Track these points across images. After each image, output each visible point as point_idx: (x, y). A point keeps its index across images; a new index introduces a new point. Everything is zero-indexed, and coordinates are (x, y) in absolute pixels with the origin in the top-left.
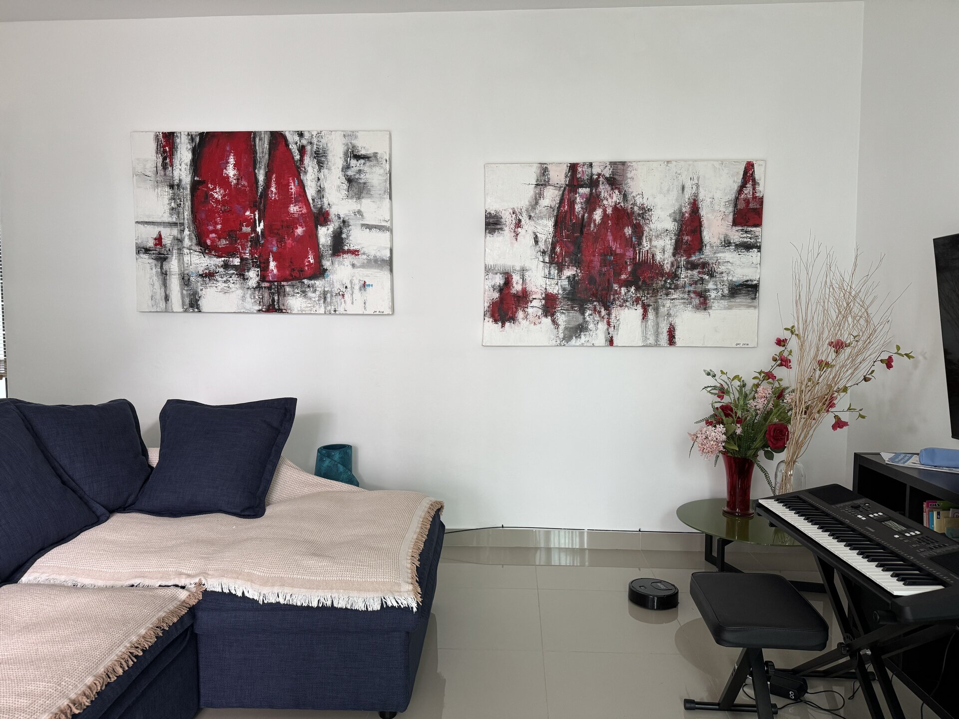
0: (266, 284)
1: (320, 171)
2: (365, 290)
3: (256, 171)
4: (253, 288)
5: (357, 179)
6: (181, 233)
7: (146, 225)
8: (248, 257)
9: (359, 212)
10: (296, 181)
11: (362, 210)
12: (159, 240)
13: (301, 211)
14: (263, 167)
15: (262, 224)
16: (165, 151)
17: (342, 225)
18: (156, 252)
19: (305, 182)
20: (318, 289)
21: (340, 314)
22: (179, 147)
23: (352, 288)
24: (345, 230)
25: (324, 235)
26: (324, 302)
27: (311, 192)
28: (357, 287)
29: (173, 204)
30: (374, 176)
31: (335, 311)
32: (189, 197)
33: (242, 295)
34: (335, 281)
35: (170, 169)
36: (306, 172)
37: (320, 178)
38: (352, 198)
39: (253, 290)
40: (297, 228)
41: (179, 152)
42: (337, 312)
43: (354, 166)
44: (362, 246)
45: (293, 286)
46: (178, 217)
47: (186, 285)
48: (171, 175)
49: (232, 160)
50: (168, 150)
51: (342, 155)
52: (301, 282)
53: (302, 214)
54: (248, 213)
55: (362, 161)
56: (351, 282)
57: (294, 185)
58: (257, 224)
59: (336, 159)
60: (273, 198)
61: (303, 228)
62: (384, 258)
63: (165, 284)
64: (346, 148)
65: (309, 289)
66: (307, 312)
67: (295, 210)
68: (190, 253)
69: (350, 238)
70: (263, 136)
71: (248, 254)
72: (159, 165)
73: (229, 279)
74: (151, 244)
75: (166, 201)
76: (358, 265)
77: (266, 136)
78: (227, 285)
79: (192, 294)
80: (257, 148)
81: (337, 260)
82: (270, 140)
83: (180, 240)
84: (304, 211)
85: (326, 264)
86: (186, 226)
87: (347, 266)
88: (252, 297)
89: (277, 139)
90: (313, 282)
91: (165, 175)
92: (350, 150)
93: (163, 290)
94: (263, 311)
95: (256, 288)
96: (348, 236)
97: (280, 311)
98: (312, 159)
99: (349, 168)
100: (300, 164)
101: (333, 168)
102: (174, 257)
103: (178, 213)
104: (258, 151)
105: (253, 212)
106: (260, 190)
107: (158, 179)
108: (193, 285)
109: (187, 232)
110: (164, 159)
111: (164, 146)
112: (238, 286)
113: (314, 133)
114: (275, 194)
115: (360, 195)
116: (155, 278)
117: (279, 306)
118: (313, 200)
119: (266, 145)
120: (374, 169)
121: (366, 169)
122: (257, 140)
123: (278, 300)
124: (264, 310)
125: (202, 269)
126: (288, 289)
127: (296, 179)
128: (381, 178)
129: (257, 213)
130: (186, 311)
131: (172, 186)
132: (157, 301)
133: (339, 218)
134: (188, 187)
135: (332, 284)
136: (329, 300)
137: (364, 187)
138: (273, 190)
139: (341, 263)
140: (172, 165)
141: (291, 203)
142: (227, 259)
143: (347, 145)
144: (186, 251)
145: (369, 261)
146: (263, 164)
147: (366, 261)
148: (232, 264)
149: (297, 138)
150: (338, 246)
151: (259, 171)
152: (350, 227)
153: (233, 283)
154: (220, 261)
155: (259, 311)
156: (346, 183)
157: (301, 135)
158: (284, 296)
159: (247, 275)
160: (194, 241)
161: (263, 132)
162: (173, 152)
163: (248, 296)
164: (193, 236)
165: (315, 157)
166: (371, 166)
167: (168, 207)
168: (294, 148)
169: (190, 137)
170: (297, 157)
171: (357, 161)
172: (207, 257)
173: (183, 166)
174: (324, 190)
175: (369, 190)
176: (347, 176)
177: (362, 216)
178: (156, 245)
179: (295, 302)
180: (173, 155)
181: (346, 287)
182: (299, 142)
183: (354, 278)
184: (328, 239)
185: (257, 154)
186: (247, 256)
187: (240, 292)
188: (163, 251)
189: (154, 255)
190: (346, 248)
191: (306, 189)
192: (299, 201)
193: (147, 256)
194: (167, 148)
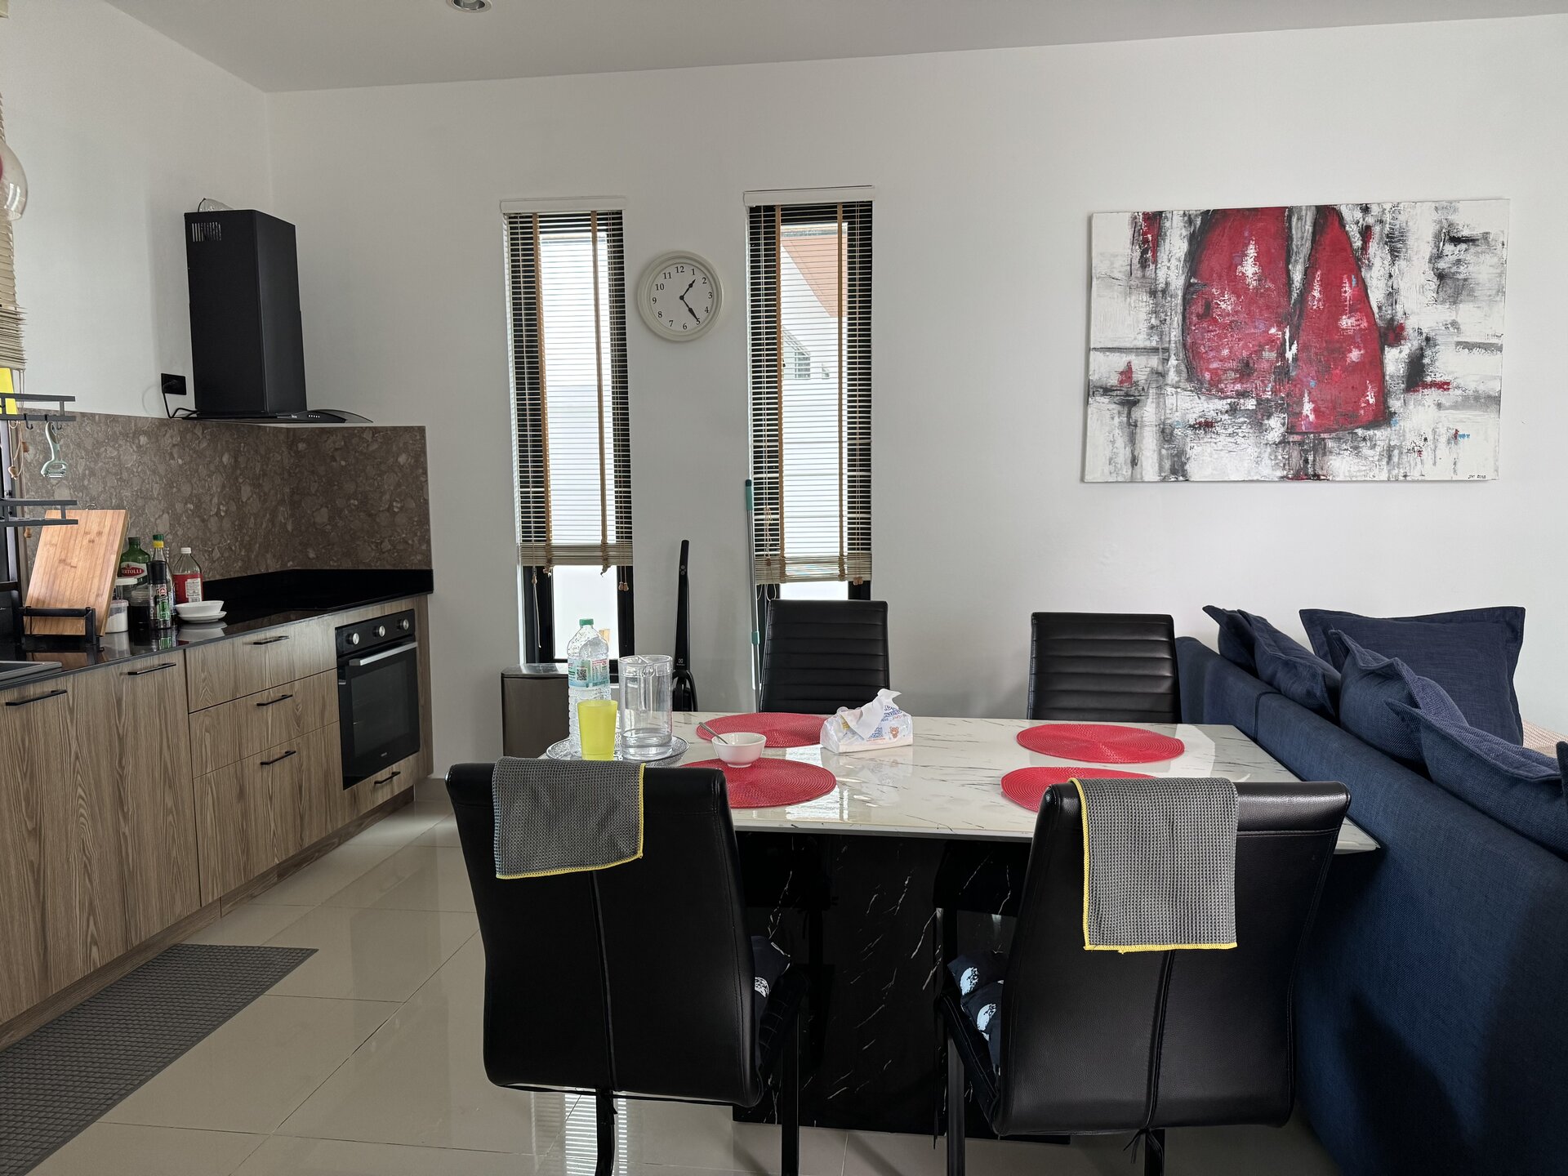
0: (1297, 438)
1: (1393, 263)
2: (1456, 444)
3: (1290, 267)
4: (1274, 443)
5: (1454, 274)
6: (1163, 363)
7: (1108, 353)
8: (1270, 397)
9: (1454, 324)
10: (1354, 280)
11: (1459, 320)
12: (1127, 373)
13: (1359, 325)
14: (1301, 260)
15: (1294, 347)
16: (1146, 241)
17: (1424, 344)
18: (1122, 393)
19: (1368, 282)
20: (1378, 443)
21: (1413, 481)
22: (1168, 234)
23: (1435, 440)
24: (1428, 352)
25: (1395, 360)
26: (1388, 463)
27: (1376, 296)
28: (1443, 439)
29: (1154, 321)
30: (1478, 267)
31: (1405, 476)
32: (1180, 309)
33: (1256, 454)
34: (1407, 430)
35: (1152, 267)
36: (1370, 267)
37: (1392, 274)
38: (1444, 302)
39: (1274, 446)
40: (1350, 351)
41: (1167, 241)
42: (1408, 478)
43: (1450, 255)
44: (1456, 375)
45: (1340, 439)
46: (1161, 339)
47: (1167, 441)
48: (1153, 276)
49: (1252, 251)
50: (1150, 238)
51: (1430, 238)
52: (1352, 433)
53: (1361, 329)
54: (1273, 331)
55: (1463, 246)
56: (1434, 431)
57: (1351, 286)
58: (1288, 347)
59: (1420, 244)
60: (1315, 307)
61: (1360, 350)
62: (1491, 393)
63: (1132, 439)
64: (1438, 227)
65: (1364, 444)
66: (1359, 479)
67: (1349, 324)
68: (1177, 393)
69: (1437, 364)
70: (1304, 213)
71: (1270, 393)
72: (1136, 261)
73: (1237, 431)
74: (1114, 381)
75: (1143, 316)
76: (1447, 404)
77: (1308, 213)
78: (1232, 440)
79: (1176, 455)
80: (1294, 232)
81: (1412, 397)
82: (1316, 219)
83: (1162, 375)
84: (1364, 324)
85: (1395, 404)
86: (1172, 353)
87: (1429, 406)
88: (1273, 458)
89: (1327, 217)
90: (1371, 432)
91: (1144, 276)
92: (1444, 231)
93: (1128, 450)
94: (1288, 478)
95: (1280, 443)
96: (1433, 361)
97: (1316, 477)
98: (1381, 245)
99: (1441, 257)
100: (1362, 254)
101: (1414, 258)
102: (1150, 400)
103: (1161, 335)
104: (1294, 236)
105: (1280, 328)
106: (1294, 296)
107: (1132, 282)
108: (1178, 442)
109: (1173, 362)
110: (1144, 252)
111: (1145, 234)
112: (1252, 440)
113: (1388, 207)
114: (1319, 300)
115: (1457, 297)
116: (1117, 431)
117: (1315, 470)
118: (1380, 308)
119: (1309, 227)
120: (1482, 257)
121: (1469, 257)
122: (1294, 220)
123: (1314, 461)
124: (1290, 476)
125: (1195, 416)
126: (1330, 444)
127: (1353, 276)
128: (1492, 270)
129: (1287, 331)
130: (1164, 480)
131: (1153, 293)
132: (1119, 466)
133: (1421, 333)
134: (1180, 293)
135: (1402, 435)
136: (1395, 459)
137: (1463, 285)
138: (1315, 294)
139: (1418, 403)
140: (1155, 262)
141: (1343, 313)
142: (1236, 400)
143: (1440, 222)
144: (1169, 390)
145: (1466, 398)
146: (1302, 256)
147: (1460, 399)
148: (1243, 408)
149: (1358, 215)
150: (1416, 376)
151: (1294, 266)
152: (1438, 347)
153: (1243, 437)
154: (1223, 405)
155: (1282, 477)
156: (1435, 280)
157: (1366, 209)
158: (1324, 454)
159: (1266, 425)
160: (1184, 375)
161: (1304, 208)
162: (1158, 242)
163: (1266, 455)
164: (1183, 367)
165: (1386, 243)
166: (1477, 254)
167: (1146, 325)
168: (1353, 231)
169: (1186, 218)
170: (1358, 243)
171: (1455, 245)
172: (1203, 398)
173: (1173, 261)
174: (1397, 291)
175: (1472, 290)
176: (1438, 269)
177: (1458, 329)
178: (1121, 382)
179: (1341, 463)
180: (1157, 246)
181: (1426, 439)
182: (1361, 221)
183: (1440, 425)
184: (1401, 366)
185: (1292, 241)
186: (1268, 395)
187: (1252, 451)
188: (1133, 391)
189: (1118, 398)
190: (1429, 379)
191: (1369, 291)
192: (1357, 311)
193: (1105, 400)
194: (1150, 236)
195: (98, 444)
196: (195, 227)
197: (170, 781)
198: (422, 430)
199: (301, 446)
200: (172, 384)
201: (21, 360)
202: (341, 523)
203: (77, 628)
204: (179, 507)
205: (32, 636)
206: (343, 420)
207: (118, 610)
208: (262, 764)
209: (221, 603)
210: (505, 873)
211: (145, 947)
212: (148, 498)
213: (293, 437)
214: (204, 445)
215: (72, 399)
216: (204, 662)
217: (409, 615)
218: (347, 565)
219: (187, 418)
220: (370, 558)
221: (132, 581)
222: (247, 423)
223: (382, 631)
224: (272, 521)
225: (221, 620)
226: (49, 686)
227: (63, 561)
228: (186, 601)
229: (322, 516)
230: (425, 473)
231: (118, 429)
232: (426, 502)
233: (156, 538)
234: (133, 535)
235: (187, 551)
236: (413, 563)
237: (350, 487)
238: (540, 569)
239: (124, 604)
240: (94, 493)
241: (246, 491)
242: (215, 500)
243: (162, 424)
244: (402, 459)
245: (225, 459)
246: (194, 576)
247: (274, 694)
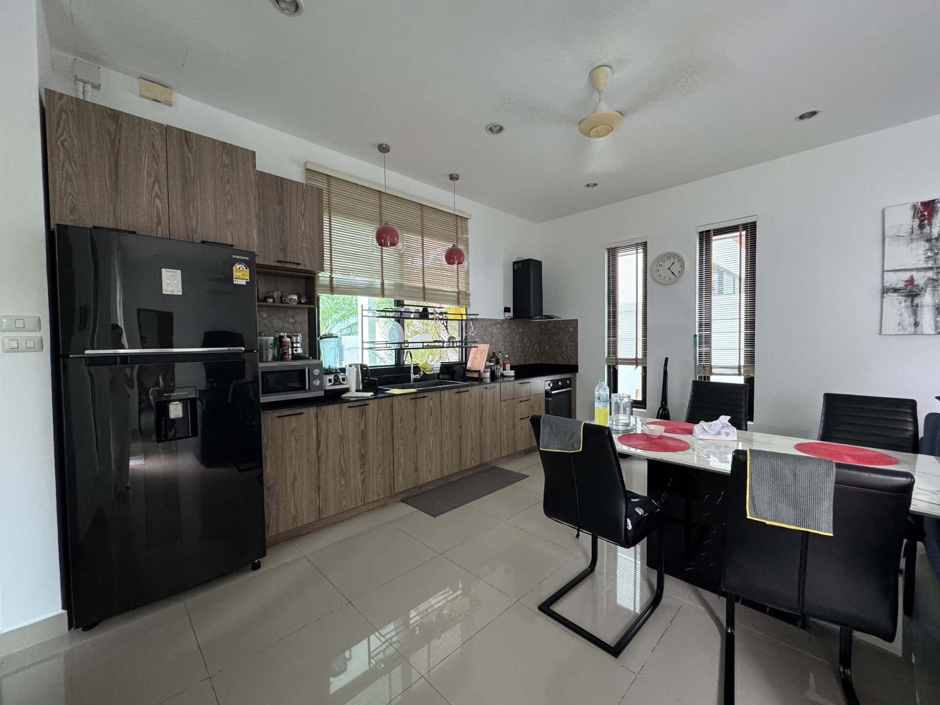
7: (897, 272)
12: (911, 281)
16: (923, 216)
18: (907, 291)
22: (939, 210)
29: (929, 254)
35: (928, 228)
41: (939, 213)
46: (935, 262)
48: (929, 232)
63: (915, 314)
72: (916, 226)
74: (901, 285)
75: (922, 252)
91: (922, 233)
93: (912, 319)
102: (927, 294)
103: (935, 260)
107: (913, 237)
110: (922, 221)
111: (922, 212)
116: (903, 310)
131: (929, 240)
132: (905, 327)
140: (930, 225)
162: (932, 215)
167: (924, 256)
178: (906, 285)
180: (932, 217)
188: (915, 289)
189: (904, 293)
193: (895, 295)
194: (926, 213)
195: (487, 327)
196: (515, 265)
197: (495, 419)
198: (577, 320)
199: (542, 326)
200: (507, 310)
201: (470, 305)
202: (552, 350)
203: (476, 375)
204: (507, 344)
205: (467, 377)
206: (553, 318)
207: (488, 371)
208: (521, 419)
209: (514, 371)
210: (543, 448)
211: (485, 464)
212: (499, 341)
213: (540, 324)
214: (515, 326)
215: (478, 315)
216: (505, 387)
217: (570, 379)
218: (554, 363)
219: (510, 319)
220: (560, 361)
221: (492, 364)
222: (527, 320)
223: (560, 383)
224: (533, 349)
225: (514, 376)
226: (466, 389)
227: (475, 357)
228: (506, 370)
229: (547, 347)
230: (577, 334)
231: (492, 322)
232: (577, 343)
233: (500, 352)
234: (494, 351)
235: (507, 356)
236: (572, 363)
237: (555, 339)
238: (613, 366)
239: (489, 370)
240: (485, 340)
241: (526, 340)
242: (517, 342)
243: (504, 321)
244: (571, 330)
245: (520, 330)
246: (508, 363)
247: (525, 399)
